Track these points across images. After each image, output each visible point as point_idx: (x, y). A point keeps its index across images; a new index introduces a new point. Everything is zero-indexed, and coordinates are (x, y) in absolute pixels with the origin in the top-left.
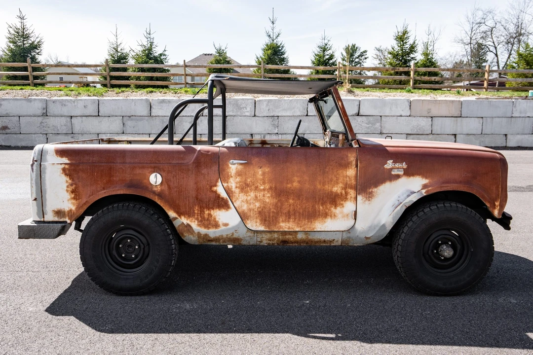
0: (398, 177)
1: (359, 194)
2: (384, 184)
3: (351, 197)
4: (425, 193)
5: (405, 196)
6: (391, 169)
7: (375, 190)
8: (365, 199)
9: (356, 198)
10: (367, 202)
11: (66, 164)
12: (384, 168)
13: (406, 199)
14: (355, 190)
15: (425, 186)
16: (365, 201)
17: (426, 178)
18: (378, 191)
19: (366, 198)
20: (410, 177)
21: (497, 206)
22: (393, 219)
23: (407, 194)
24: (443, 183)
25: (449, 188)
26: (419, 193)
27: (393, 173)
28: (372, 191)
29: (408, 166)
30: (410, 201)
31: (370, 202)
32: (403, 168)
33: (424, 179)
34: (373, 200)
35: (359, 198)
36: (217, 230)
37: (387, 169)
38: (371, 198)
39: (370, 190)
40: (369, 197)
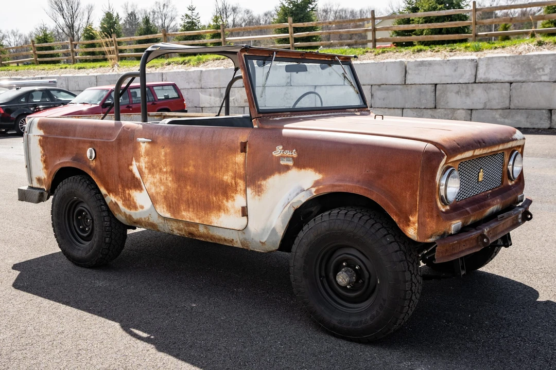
0: (287, 168)
1: (248, 186)
2: (272, 177)
3: (241, 189)
4: (315, 192)
5: (295, 193)
6: (279, 158)
7: (263, 183)
8: (254, 193)
9: (245, 191)
10: (257, 197)
11: (41, 136)
12: (273, 156)
13: (294, 197)
14: (244, 181)
15: (316, 184)
16: (255, 196)
17: (320, 172)
18: (267, 185)
19: (255, 191)
20: (301, 169)
21: (414, 223)
22: (283, 222)
23: (297, 192)
24: (338, 180)
25: (342, 188)
26: (308, 191)
27: (282, 163)
28: (261, 184)
29: (297, 157)
30: (299, 201)
31: (259, 197)
32: (293, 158)
33: (317, 174)
34: (263, 195)
35: (249, 191)
36: (136, 212)
37: (275, 156)
38: (261, 192)
39: (259, 183)
40: (258, 192)
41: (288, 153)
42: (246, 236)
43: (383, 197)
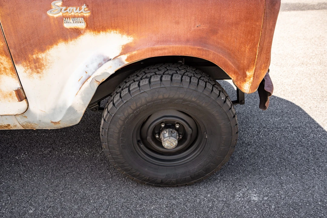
0: (77, 32)
1: (17, 63)
2: (55, 46)
3: (5, 68)
4: (127, 60)
5: (96, 64)
6: (61, 20)
7: (41, 56)
8: (30, 70)
9: (14, 70)
10: (35, 75)
12: (48, 17)
13: (96, 70)
14: (7, 56)
15: (126, 49)
16: (32, 74)
17: (129, 34)
18: (48, 57)
19: (31, 68)
20: (99, 32)
21: (250, 77)
22: (83, 99)
23: (99, 62)
24: (158, 42)
25: (166, 51)
26: (116, 60)
27: (66, 26)
28: (38, 59)
29: (90, 16)
30: (103, 74)
31: (39, 75)
32: (84, 17)
33: (125, 36)
34: (44, 71)
35: (20, 68)
37: (53, 18)
38: (40, 68)
39: (34, 56)
40: (36, 68)
41: (73, 11)
42: (29, 119)
43: (221, 55)
